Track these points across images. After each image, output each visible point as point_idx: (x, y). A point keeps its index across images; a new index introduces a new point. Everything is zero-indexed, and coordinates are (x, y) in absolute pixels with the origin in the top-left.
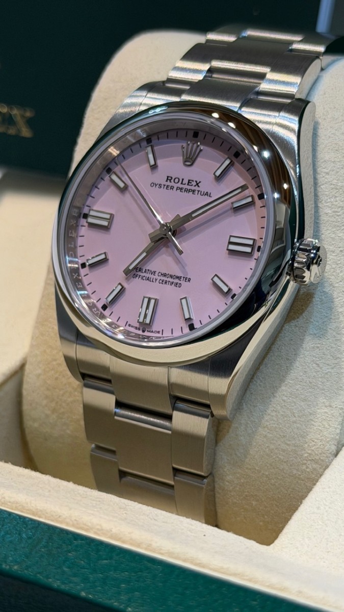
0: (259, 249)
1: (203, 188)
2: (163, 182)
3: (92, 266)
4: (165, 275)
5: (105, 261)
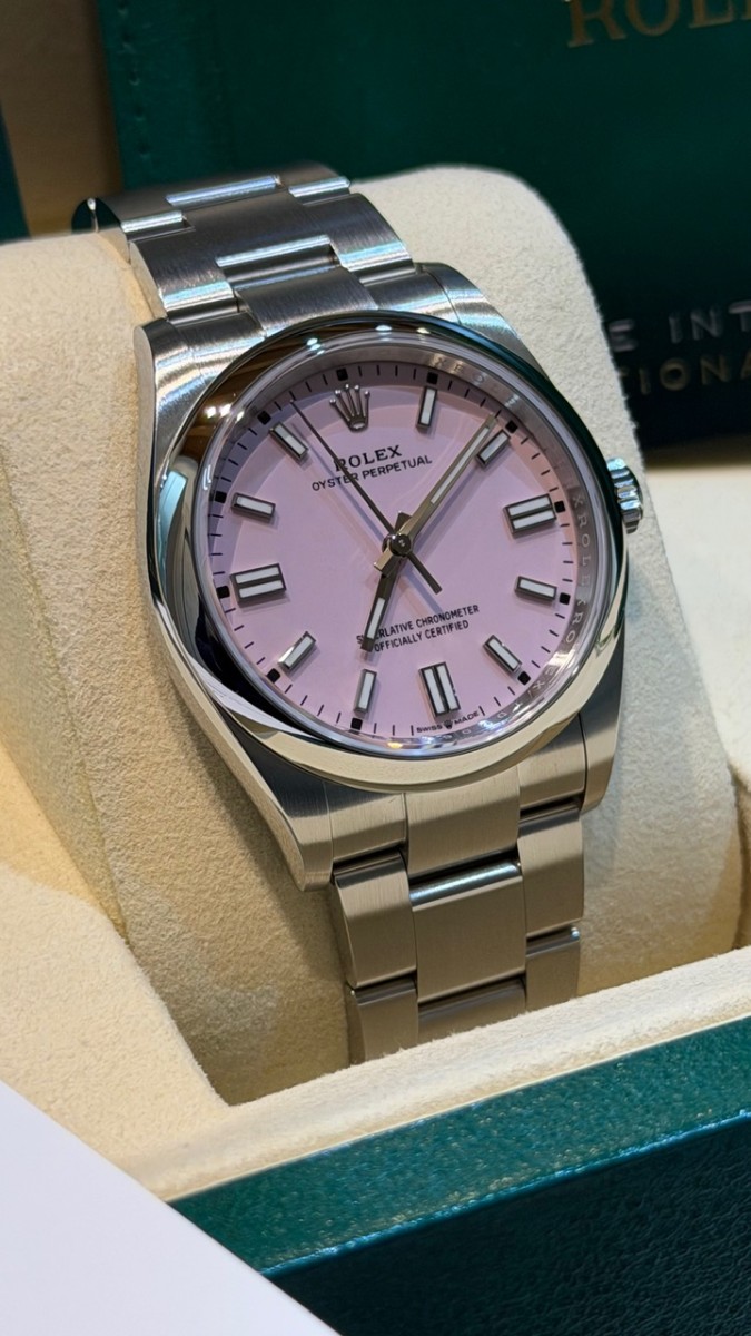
0: (560, 507)
1: (408, 454)
2: (333, 473)
3: (294, 670)
4: (429, 620)
5: (314, 648)
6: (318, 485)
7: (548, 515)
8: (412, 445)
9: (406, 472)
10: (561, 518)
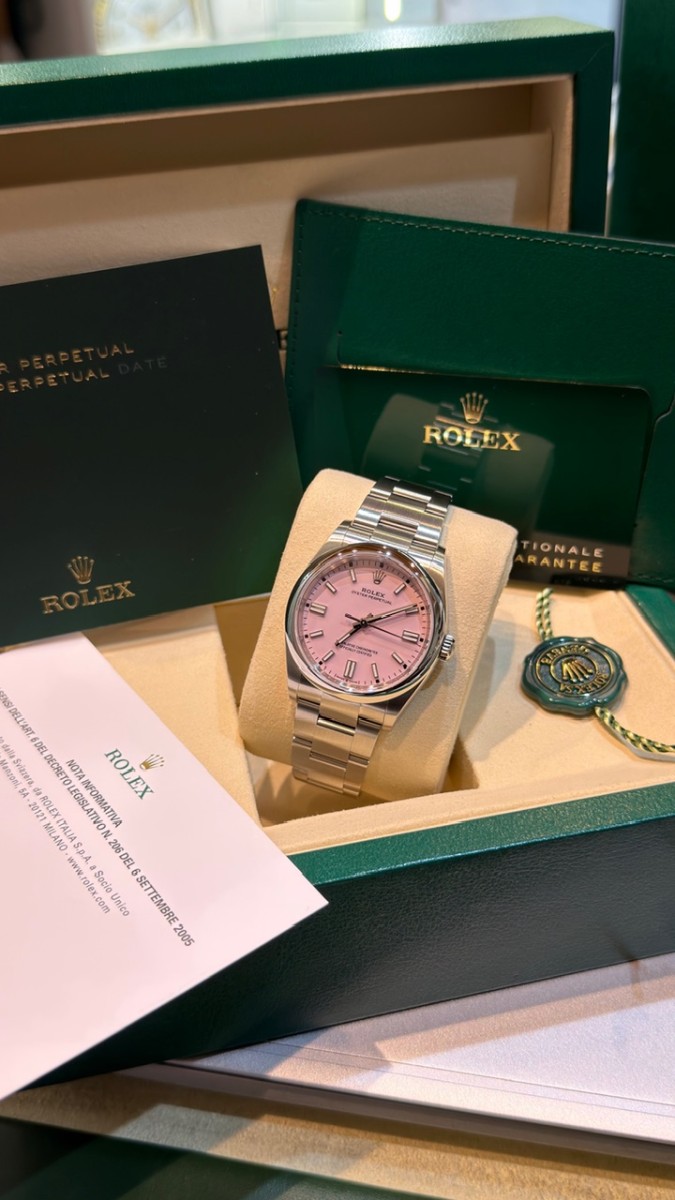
0: (422, 640)
1: (385, 598)
2: (360, 591)
3: (313, 638)
4: (361, 648)
5: (322, 635)
6: (354, 592)
7: (415, 640)
8: (389, 596)
9: (382, 603)
10: (420, 643)
